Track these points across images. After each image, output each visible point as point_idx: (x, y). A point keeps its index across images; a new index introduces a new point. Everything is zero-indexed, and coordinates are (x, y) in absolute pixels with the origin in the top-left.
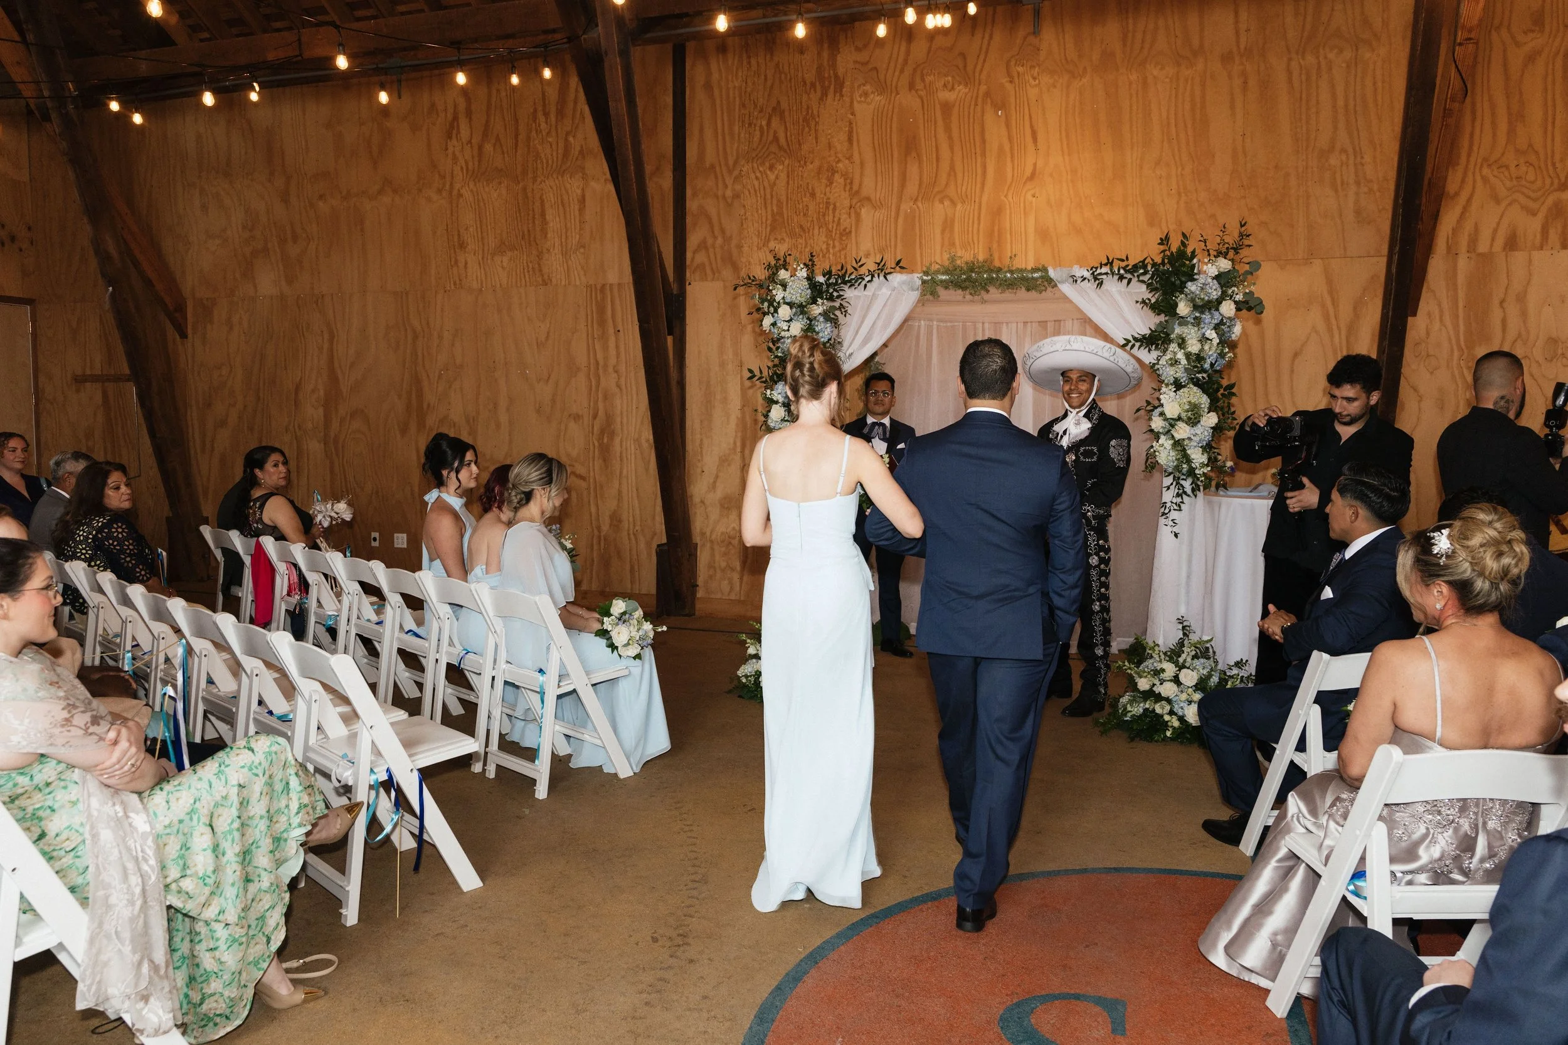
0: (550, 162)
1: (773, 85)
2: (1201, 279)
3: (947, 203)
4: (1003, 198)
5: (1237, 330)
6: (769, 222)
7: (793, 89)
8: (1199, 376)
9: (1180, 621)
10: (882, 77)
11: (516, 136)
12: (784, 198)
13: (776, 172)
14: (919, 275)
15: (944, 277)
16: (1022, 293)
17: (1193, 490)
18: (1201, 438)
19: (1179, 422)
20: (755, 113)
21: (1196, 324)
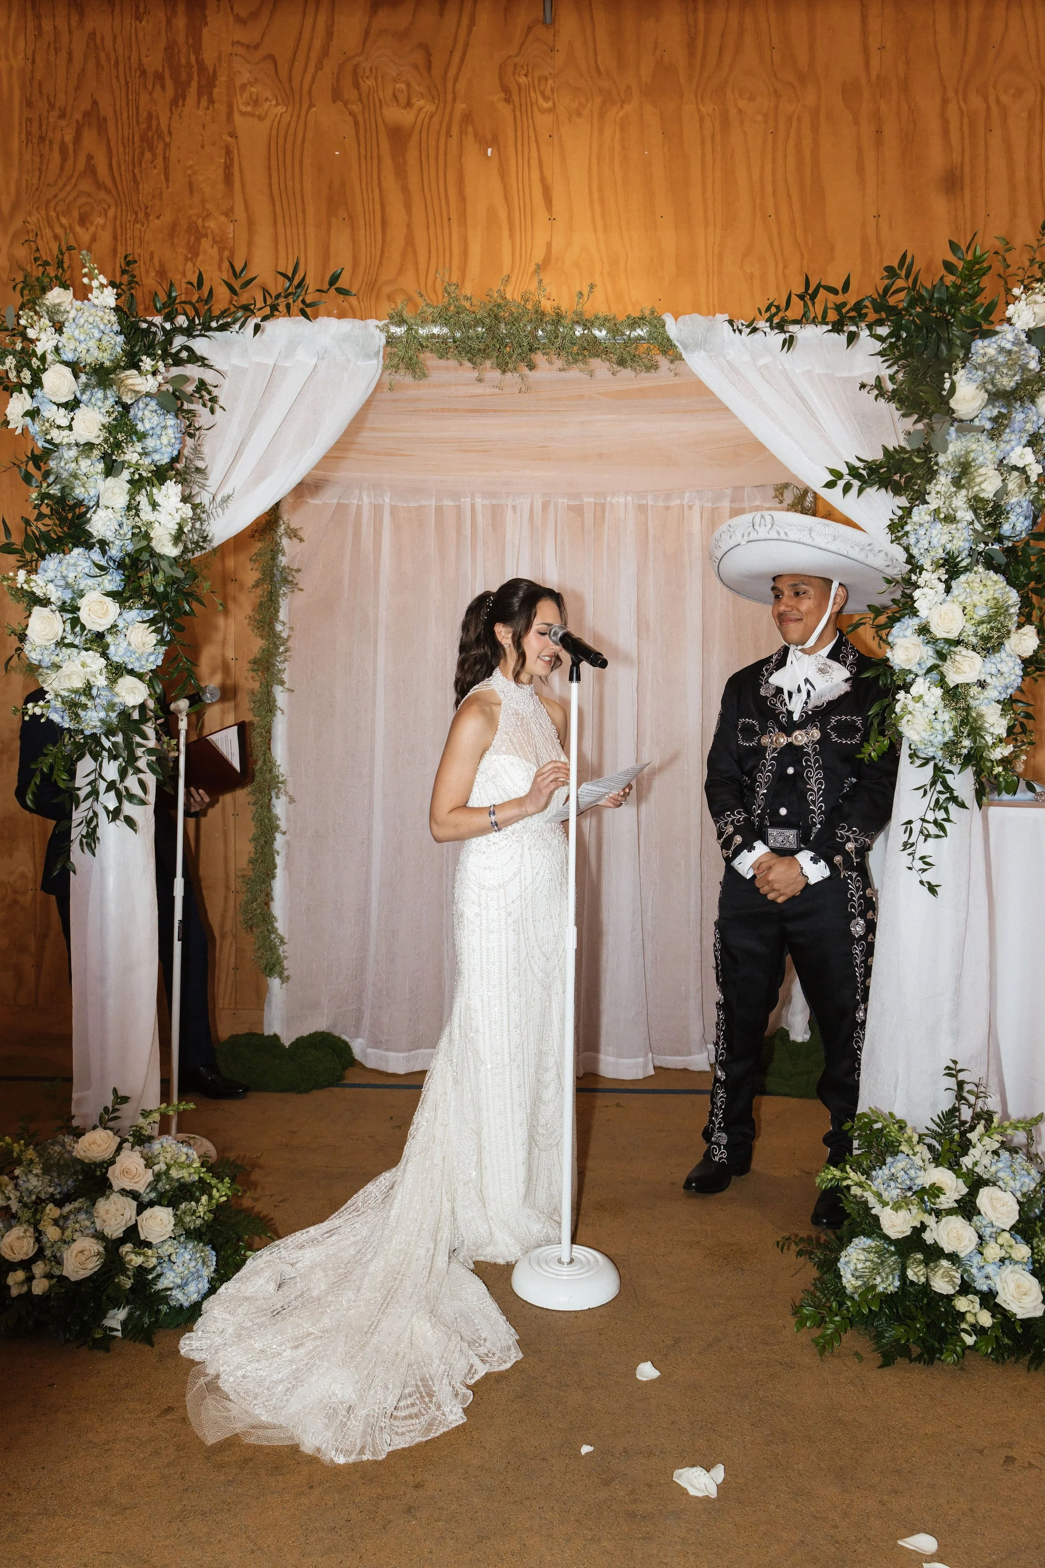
1: (83, 70)
2: (1007, 337)
7: (123, 82)
8: (997, 549)
9: (951, 1071)
10: (284, 73)
13: (92, 229)
14: (381, 324)
15: (436, 330)
17: (980, 794)
18: (1008, 680)
19: (960, 648)
20: (52, 120)
21: (994, 434)
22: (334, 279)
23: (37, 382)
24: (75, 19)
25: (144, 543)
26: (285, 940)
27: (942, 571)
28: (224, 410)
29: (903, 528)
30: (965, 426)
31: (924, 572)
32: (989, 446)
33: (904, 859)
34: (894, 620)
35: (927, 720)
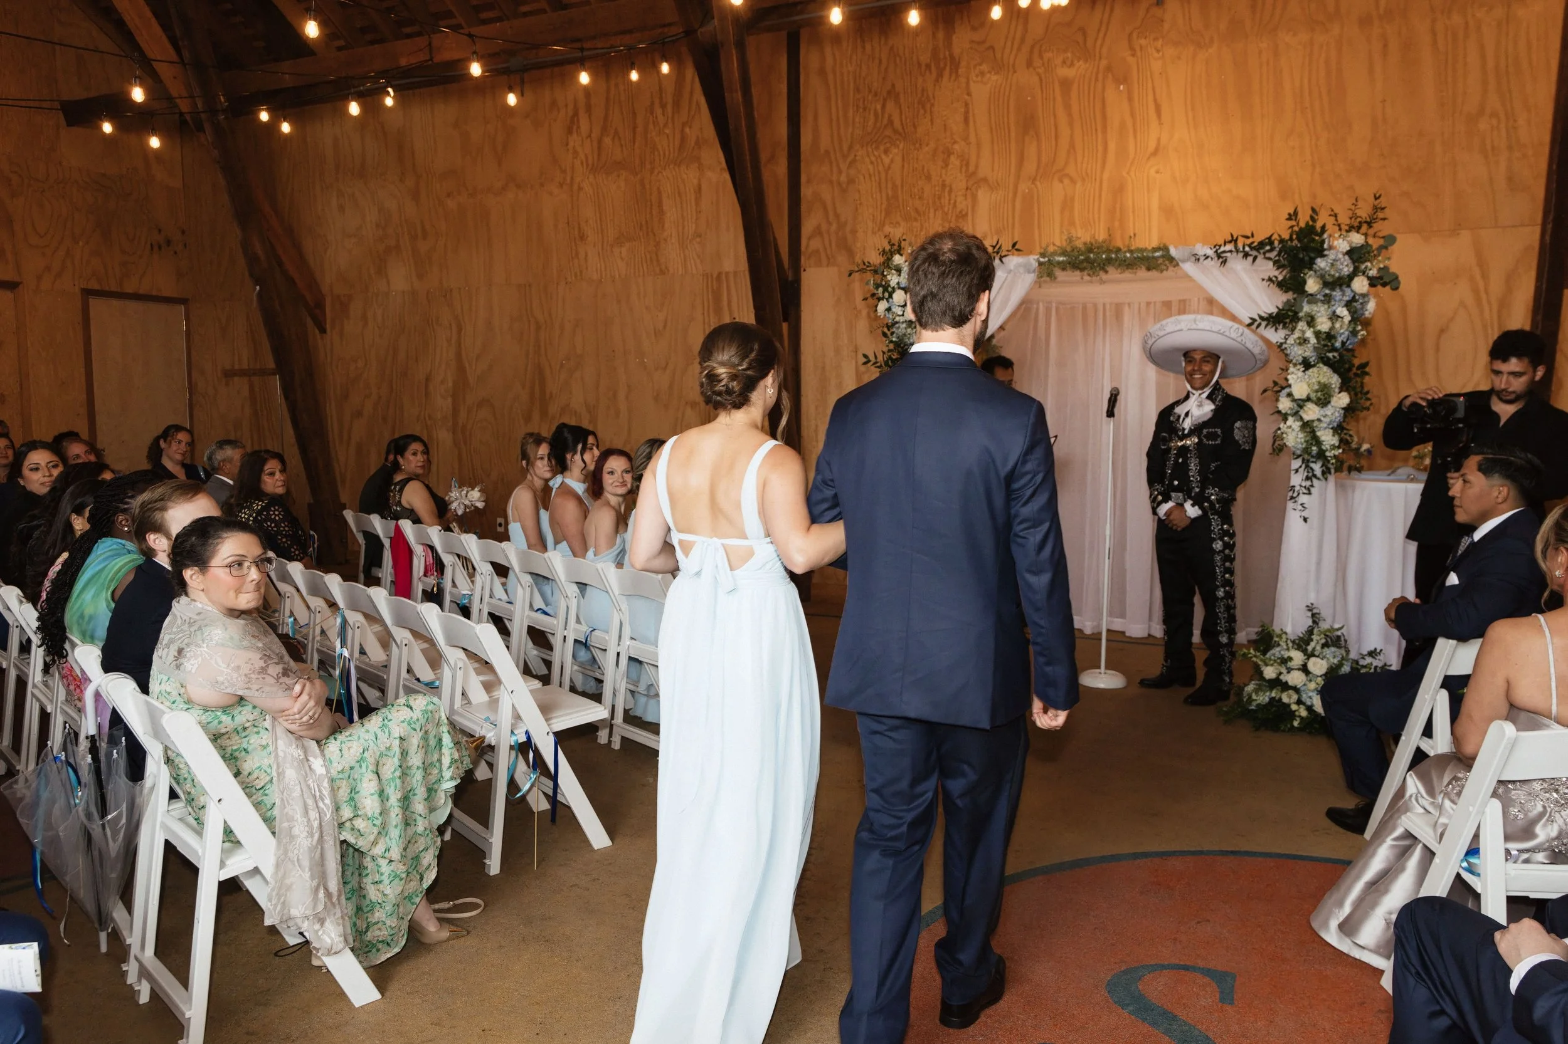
0: (667, 153)
1: (887, 68)
2: (1331, 255)
3: (1066, 181)
4: (1124, 174)
5: (1371, 306)
6: (884, 206)
7: (909, 72)
8: (1330, 355)
9: (1310, 608)
10: (999, 56)
11: (634, 128)
12: (898, 183)
13: (891, 156)
14: (1036, 257)
15: (1061, 259)
16: (1142, 273)
17: (1323, 473)
18: (1334, 418)
19: (1308, 403)
20: (870, 98)
21: (1326, 302)
22: (1014, 245)
23: (891, 296)
24: (883, 42)
27: (1301, 366)
32: (1324, 307)
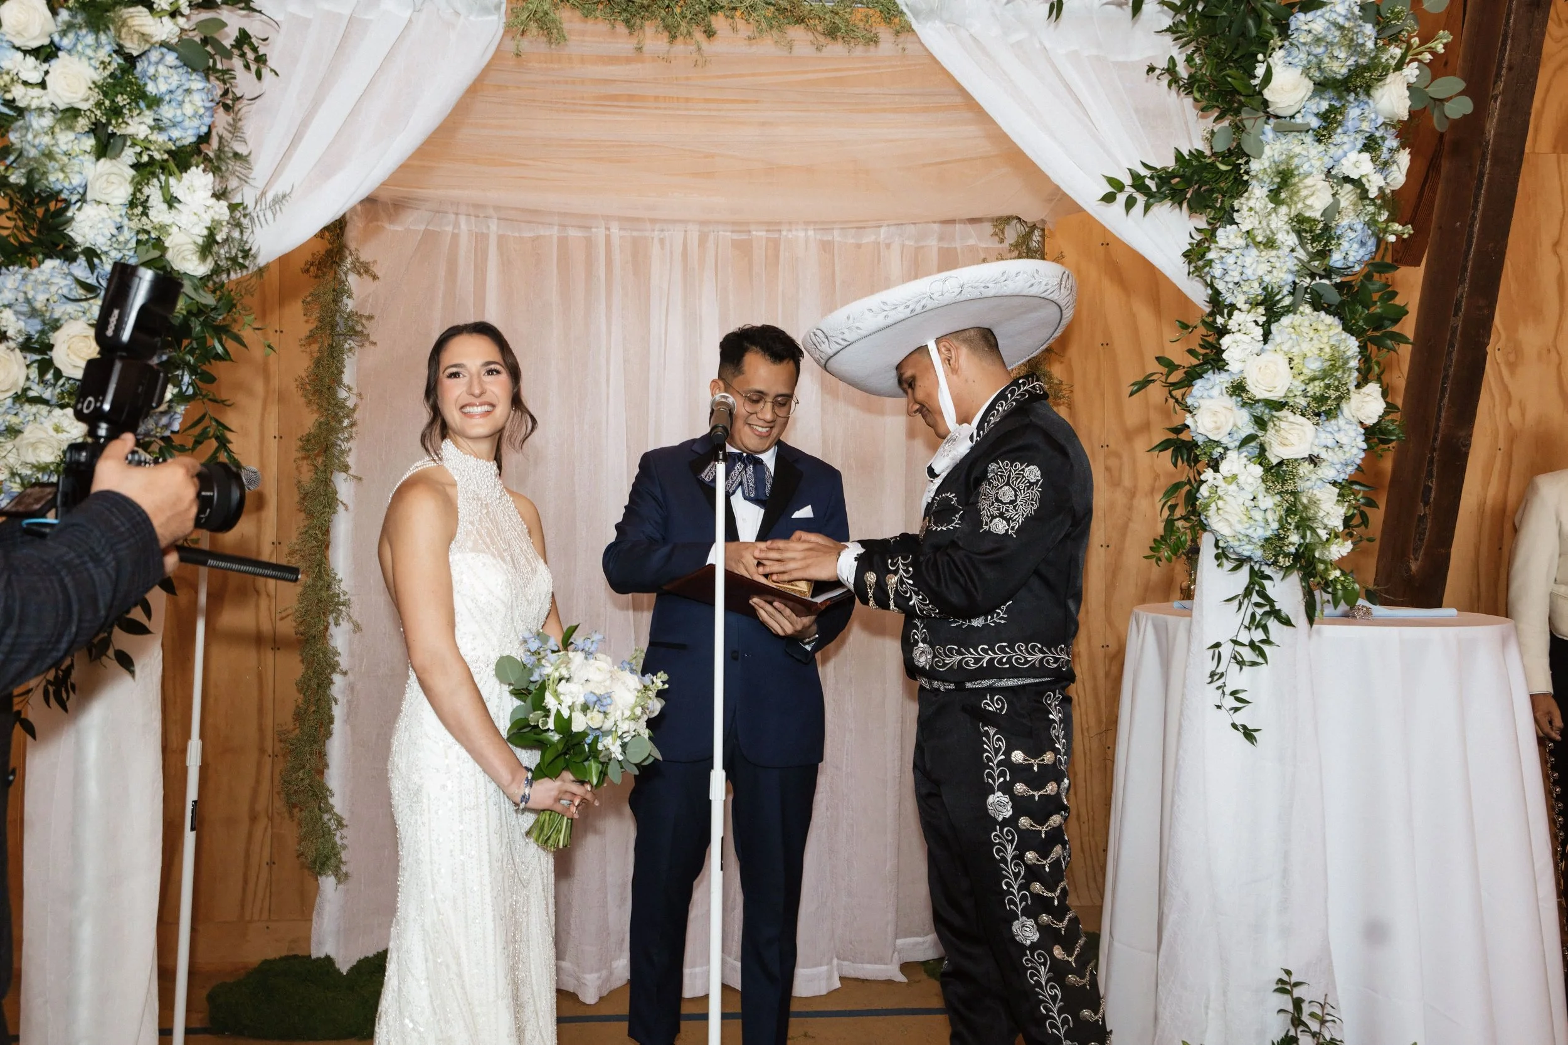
2: (1336, 9)
8: (1330, 280)
9: (1285, 986)
18: (1348, 455)
19: (1285, 413)
21: (1322, 135)
25: (156, 254)
26: (344, 822)
27: (1261, 310)
28: (276, 74)
29: (1203, 255)
30: (1286, 126)
31: (1236, 312)
32: (1315, 149)
33: (1212, 694)
34: (1192, 376)
35: (1243, 508)
